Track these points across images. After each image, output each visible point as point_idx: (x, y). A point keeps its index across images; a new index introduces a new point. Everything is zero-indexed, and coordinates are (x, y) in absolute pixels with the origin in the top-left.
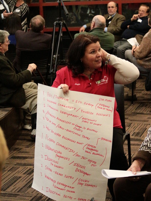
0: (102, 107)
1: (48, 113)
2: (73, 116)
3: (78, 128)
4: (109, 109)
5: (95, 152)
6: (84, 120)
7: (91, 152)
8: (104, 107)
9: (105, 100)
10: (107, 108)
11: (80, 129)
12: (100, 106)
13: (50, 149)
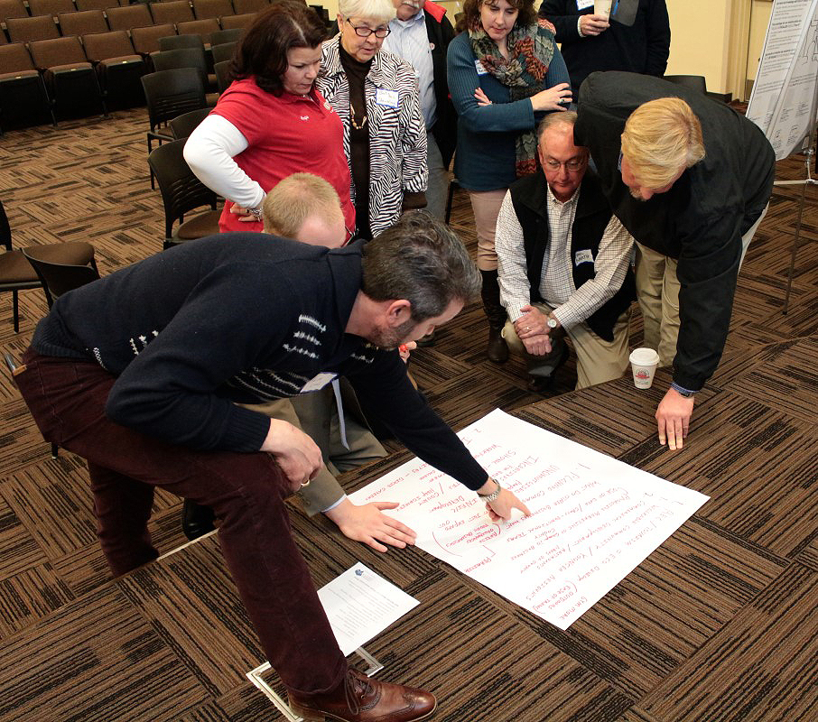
0: (562, 595)
1: (624, 496)
2: (583, 538)
3: (549, 535)
4: (547, 605)
5: (470, 538)
6: (558, 551)
7: (478, 532)
8: (557, 599)
9: (576, 607)
10: (553, 602)
11: (545, 537)
12: (567, 592)
13: (541, 476)
